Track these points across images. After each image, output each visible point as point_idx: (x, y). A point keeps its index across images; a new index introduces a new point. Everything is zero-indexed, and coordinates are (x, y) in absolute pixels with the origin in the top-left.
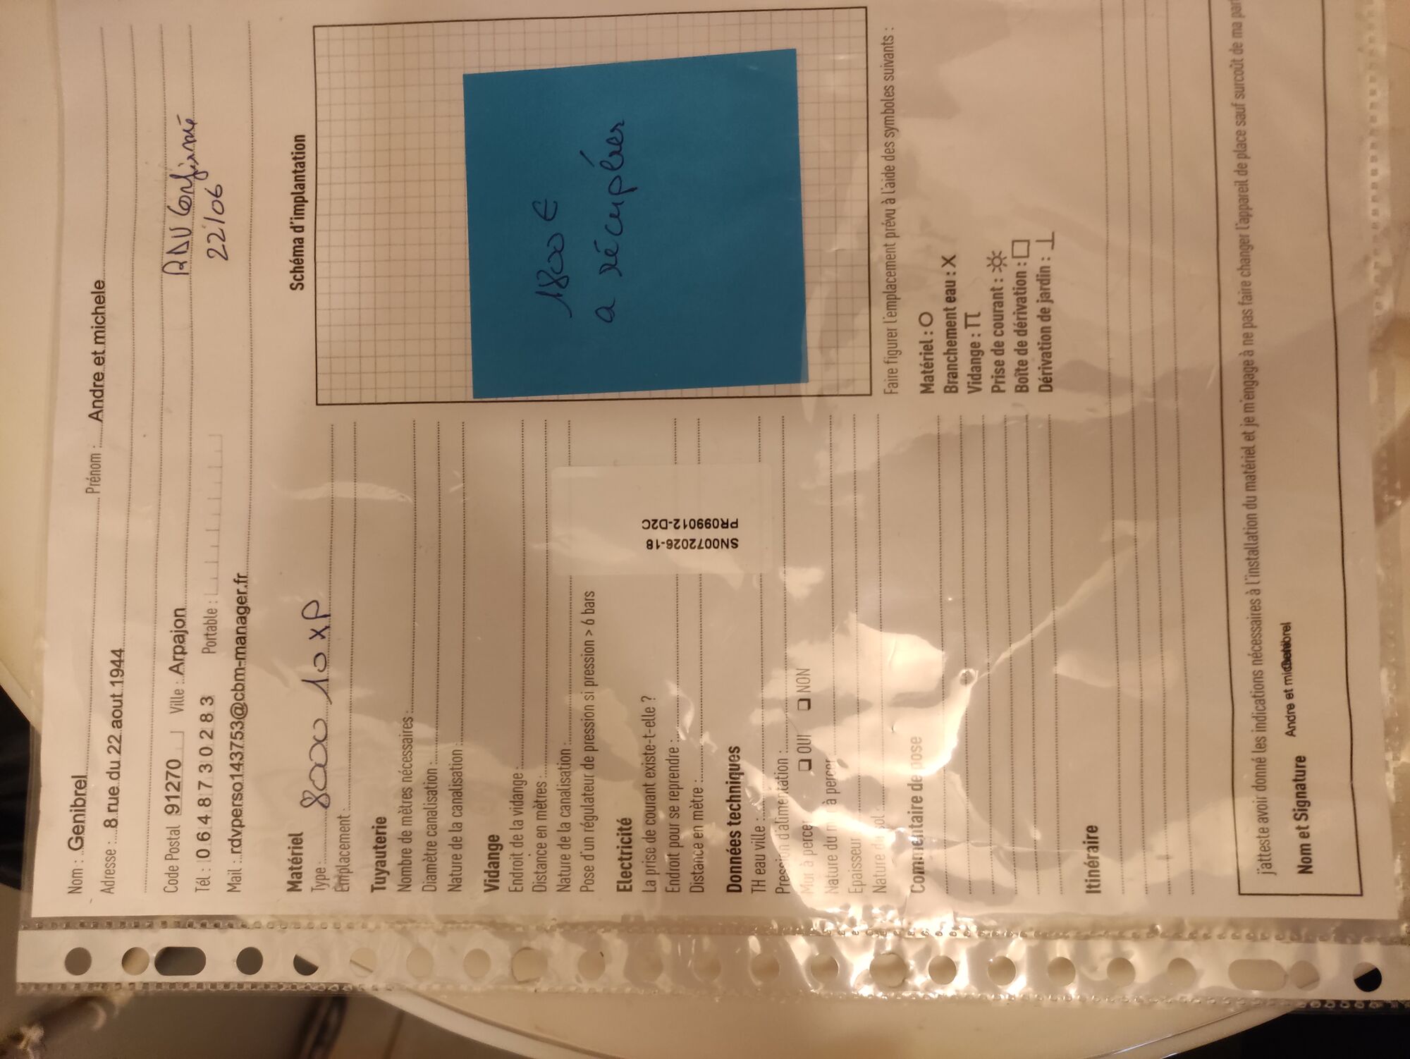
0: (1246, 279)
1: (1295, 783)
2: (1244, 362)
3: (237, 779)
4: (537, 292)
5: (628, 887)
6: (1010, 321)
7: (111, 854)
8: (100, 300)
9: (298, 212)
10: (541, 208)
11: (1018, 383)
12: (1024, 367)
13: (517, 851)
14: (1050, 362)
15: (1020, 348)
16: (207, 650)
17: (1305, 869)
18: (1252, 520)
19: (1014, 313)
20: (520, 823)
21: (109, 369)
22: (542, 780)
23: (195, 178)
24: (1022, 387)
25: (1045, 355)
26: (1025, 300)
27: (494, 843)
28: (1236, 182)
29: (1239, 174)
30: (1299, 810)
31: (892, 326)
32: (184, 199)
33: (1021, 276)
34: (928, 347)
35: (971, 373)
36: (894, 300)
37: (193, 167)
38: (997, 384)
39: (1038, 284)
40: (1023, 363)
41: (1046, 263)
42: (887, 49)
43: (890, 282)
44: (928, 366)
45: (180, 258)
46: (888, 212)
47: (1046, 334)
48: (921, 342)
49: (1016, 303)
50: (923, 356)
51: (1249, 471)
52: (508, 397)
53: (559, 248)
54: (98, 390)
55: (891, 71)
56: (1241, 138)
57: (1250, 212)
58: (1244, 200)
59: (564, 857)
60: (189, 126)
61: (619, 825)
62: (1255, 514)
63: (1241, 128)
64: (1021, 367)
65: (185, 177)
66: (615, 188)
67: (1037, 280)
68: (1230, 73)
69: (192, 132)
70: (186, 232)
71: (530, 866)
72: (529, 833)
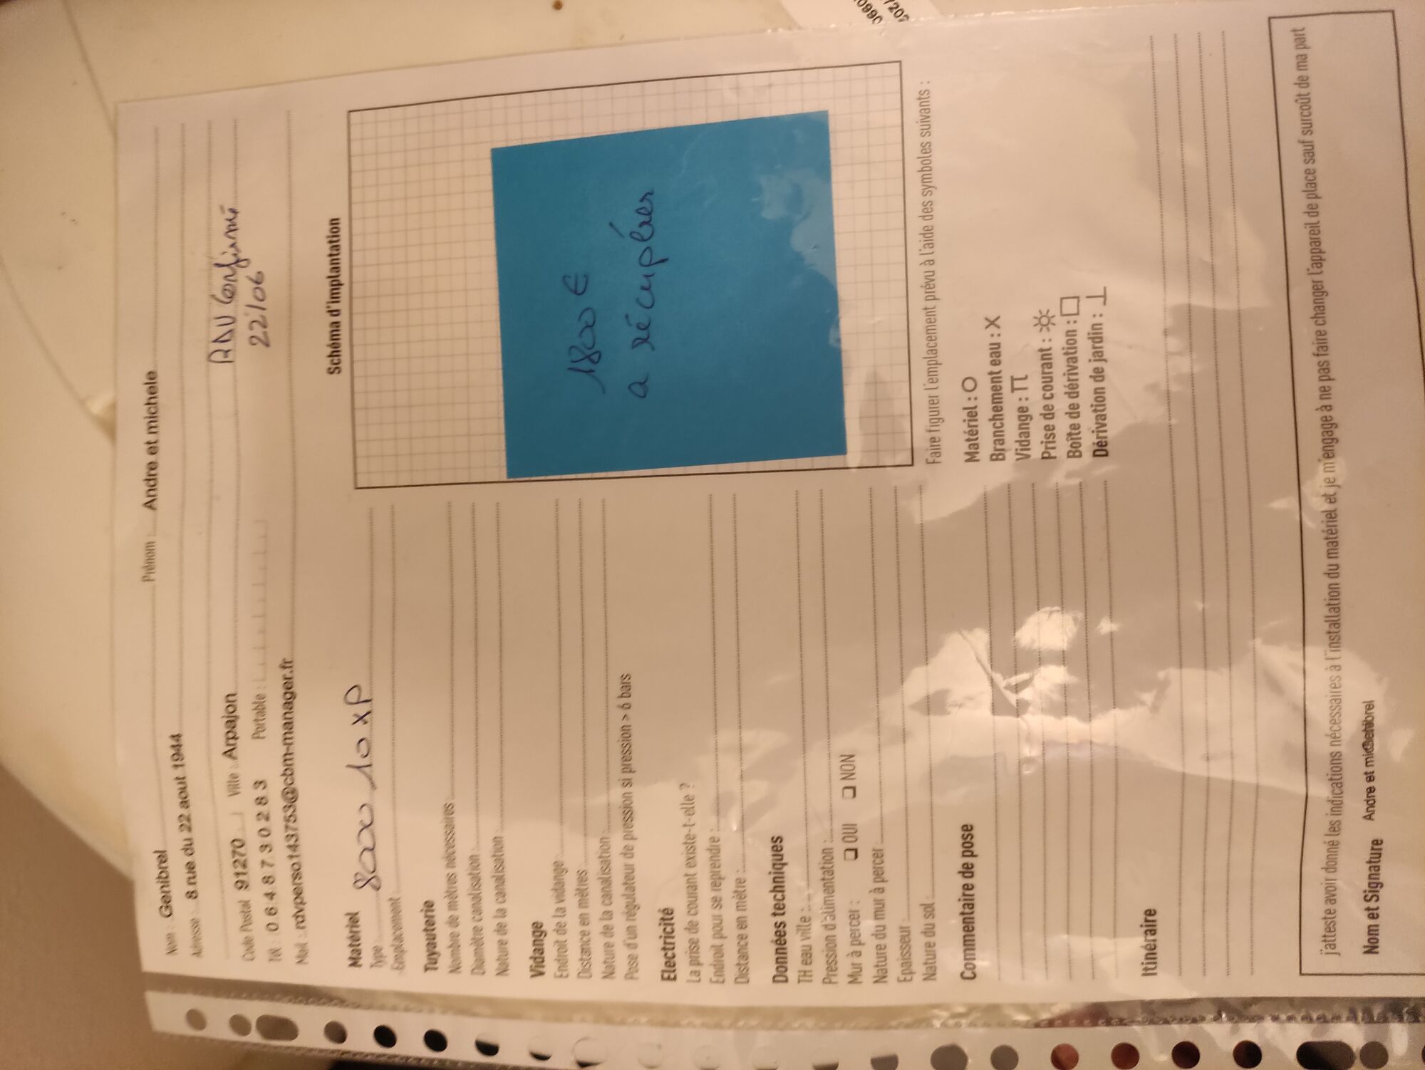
0: (1321, 328)
1: (1368, 865)
2: (1322, 418)
3: (295, 860)
4: (570, 369)
5: (672, 976)
6: (1060, 384)
7: (195, 923)
8: (153, 391)
9: (335, 297)
10: (571, 283)
11: (1070, 449)
12: (1077, 431)
13: (562, 938)
14: (1105, 425)
15: (1071, 411)
16: (256, 736)
17: (1372, 948)
18: (1334, 592)
19: (1064, 374)
20: (563, 910)
21: (163, 458)
22: (583, 868)
23: (238, 266)
24: (1074, 452)
25: (1099, 418)
26: (1075, 360)
27: (538, 930)
28: (1306, 224)
29: (1309, 215)
30: (1370, 891)
31: (933, 393)
32: (227, 287)
33: (1071, 334)
34: (972, 414)
35: (1019, 439)
36: (935, 366)
37: (235, 255)
38: (1048, 450)
39: (1090, 343)
40: (1075, 427)
41: (1097, 320)
42: (923, 104)
43: (930, 347)
44: (973, 433)
45: (225, 346)
46: (927, 274)
47: (1100, 396)
48: (965, 409)
49: (1066, 364)
50: (967, 422)
51: (1331, 536)
52: (542, 476)
53: (590, 322)
54: (151, 479)
55: (927, 127)
56: (1310, 177)
57: (1324, 256)
58: (1316, 242)
59: (608, 945)
60: (231, 215)
61: (661, 915)
62: (1337, 584)
63: (1310, 166)
64: (1073, 432)
65: (228, 265)
66: (646, 260)
67: (1089, 338)
68: (1295, 109)
69: (234, 221)
70: (228, 321)
71: (574, 954)
72: (572, 919)
